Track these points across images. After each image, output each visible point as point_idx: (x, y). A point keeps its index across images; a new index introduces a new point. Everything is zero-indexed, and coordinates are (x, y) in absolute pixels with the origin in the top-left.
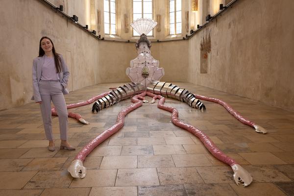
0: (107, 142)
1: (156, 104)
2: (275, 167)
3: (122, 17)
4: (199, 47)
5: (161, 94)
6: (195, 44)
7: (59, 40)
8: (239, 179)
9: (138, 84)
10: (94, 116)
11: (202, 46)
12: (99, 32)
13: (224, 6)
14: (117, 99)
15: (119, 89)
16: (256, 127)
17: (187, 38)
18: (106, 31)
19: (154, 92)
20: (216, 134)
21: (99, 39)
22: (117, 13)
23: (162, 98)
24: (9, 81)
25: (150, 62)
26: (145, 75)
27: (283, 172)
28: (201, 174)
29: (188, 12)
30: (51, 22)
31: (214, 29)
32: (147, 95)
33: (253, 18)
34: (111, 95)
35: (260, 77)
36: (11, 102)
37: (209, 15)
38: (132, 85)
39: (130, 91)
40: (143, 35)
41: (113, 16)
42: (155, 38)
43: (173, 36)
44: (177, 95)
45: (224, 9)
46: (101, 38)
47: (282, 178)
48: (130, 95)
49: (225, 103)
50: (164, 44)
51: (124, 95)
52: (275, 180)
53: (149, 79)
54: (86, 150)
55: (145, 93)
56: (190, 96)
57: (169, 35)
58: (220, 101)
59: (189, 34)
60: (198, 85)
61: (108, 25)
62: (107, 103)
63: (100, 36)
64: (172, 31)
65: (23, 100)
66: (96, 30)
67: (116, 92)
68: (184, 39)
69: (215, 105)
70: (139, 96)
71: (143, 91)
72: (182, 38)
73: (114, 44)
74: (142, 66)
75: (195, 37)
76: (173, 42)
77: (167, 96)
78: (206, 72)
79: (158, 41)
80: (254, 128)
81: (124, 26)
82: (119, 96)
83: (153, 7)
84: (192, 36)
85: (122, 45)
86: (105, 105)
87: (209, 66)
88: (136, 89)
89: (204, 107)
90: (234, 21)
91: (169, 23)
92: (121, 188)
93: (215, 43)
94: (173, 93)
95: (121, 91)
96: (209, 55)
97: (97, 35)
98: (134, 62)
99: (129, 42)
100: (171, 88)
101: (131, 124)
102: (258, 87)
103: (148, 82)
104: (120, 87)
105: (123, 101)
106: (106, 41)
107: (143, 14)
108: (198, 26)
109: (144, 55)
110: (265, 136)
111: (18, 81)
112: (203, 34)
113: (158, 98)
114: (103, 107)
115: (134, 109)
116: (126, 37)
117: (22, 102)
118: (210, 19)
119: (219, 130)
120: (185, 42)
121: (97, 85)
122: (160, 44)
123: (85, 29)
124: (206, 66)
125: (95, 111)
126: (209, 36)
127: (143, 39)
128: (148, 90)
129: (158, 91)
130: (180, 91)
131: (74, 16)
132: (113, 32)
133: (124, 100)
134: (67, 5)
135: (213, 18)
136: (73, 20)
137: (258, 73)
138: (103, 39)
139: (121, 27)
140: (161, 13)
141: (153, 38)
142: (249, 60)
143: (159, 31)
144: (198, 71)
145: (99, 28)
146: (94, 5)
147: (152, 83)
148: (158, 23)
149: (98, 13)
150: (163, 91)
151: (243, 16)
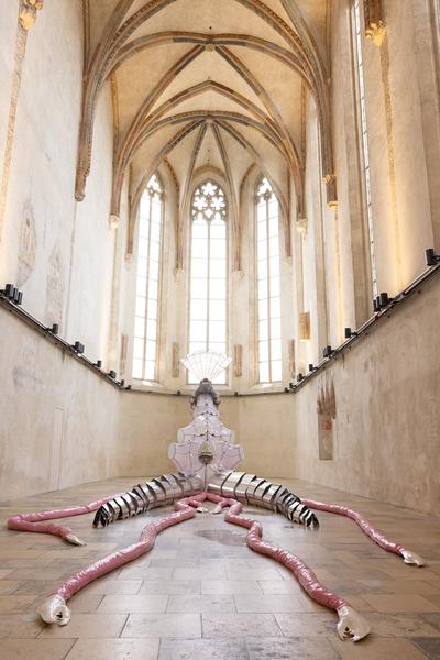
0: (115, 574)
1: (222, 515)
2: (421, 616)
3: (168, 349)
4: (315, 406)
5: (236, 498)
6: (308, 398)
7: (44, 387)
8: (347, 630)
9: (190, 476)
10: (96, 533)
11: (320, 405)
12: (121, 374)
13: (353, 331)
14: (147, 505)
15: (153, 485)
16: (405, 554)
17: (292, 390)
18: (136, 372)
19: (222, 494)
21: (120, 386)
22: (160, 341)
23: (236, 505)
25: (217, 433)
26: (206, 459)
27: (431, 624)
28: (282, 623)
29: (293, 342)
30: (32, 353)
31: (339, 372)
32: (207, 499)
34: (134, 495)
35: (425, 464)
37: (330, 347)
38: (178, 476)
39: (173, 489)
40: (206, 380)
41: (152, 346)
42: (230, 388)
43: (265, 386)
44: (267, 498)
45: (353, 337)
46: (126, 386)
47: (427, 632)
48: (174, 499)
49: (357, 515)
50: (248, 400)
51: (161, 496)
52: (414, 634)
53: (213, 466)
54: (74, 581)
55: (203, 495)
56: (289, 498)
57: (258, 383)
58: (351, 511)
59: (296, 383)
60: (315, 484)
61: (141, 362)
62: (125, 510)
63: (123, 381)
64: (264, 377)
66: (117, 371)
67: (146, 490)
68: (287, 391)
69: (341, 518)
70: (190, 499)
71: (199, 491)
72: (283, 390)
73: (148, 397)
74: (201, 441)
75: (307, 388)
76: (265, 398)
77: (247, 501)
78: (330, 457)
79: (237, 395)
80: (402, 557)
81: (170, 365)
82: (151, 498)
83: (227, 331)
84: (301, 386)
85: (165, 400)
86: (121, 513)
87: (335, 444)
88: (187, 487)
89: (316, 520)
90: (373, 358)
91: (257, 361)
92: (130, 640)
93: (344, 400)
94: (259, 494)
95: (155, 488)
96: (335, 423)
97: (118, 379)
98: (185, 433)
99: (179, 394)
100: (256, 483)
101: (167, 547)
102: (425, 485)
103: (210, 473)
104: (154, 480)
105: (159, 510)
106: (135, 391)
107: (207, 342)
108: (311, 366)
109: (206, 419)
110: (419, 569)
112: (320, 381)
113: (228, 505)
114: (116, 517)
115: (177, 522)
116: (173, 385)
118: (331, 354)
119: (336, 560)
120: (288, 398)
121: (110, 480)
122: (241, 400)
123: (95, 367)
124: (331, 445)
125: (100, 525)
126: (332, 385)
127: (205, 390)
128: (210, 490)
129: (229, 492)
130: (272, 491)
131: (77, 343)
132: (150, 375)
133: (159, 507)
134: (66, 324)
135: (337, 352)
136: (74, 350)
137: (422, 458)
138: (129, 388)
139: (165, 365)
140: (244, 342)
141: (225, 388)
142: (403, 430)
143: (238, 375)
144: (316, 455)
145: (123, 366)
146: (117, 324)
147: (218, 476)
148: (238, 361)
149: (124, 338)
150: (240, 491)
151: (386, 349)
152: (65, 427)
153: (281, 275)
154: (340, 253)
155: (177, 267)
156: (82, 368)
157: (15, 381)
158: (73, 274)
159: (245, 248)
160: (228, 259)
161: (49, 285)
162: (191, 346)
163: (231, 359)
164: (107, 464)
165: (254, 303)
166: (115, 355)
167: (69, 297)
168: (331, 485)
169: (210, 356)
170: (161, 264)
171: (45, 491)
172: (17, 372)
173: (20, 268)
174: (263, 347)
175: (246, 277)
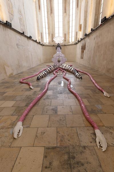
1: (62, 75)
3: (51, 35)
5: (65, 70)
6: (79, 46)
7: (25, 47)
8: (100, 143)
9: (56, 65)
11: (82, 47)
12: (42, 42)
13: (93, 29)
15: (49, 68)
18: (45, 42)
19: (62, 69)
20: (86, 97)
21: (42, 45)
22: (49, 34)
23: (65, 72)
24: (4, 68)
25: (61, 56)
26: (59, 61)
28: (79, 134)
30: (20, 40)
31: (87, 40)
32: (59, 70)
33: (106, 36)
34: (45, 72)
36: (7, 76)
37: (86, 34)
39: (53, 68)
40: (59, 43)
41: (47, 35)
42: (64, 44)
43: (71, 43)
45: (93, 31)
46: (43, 44)
48: (53, 70)
49: (90, 75)
50: (67, 46)
51: (50, 70)
53: (61, 63)
56: (76, 72)
57: (69, 42)
59: (77, 42)
60: (79, 63)
64: (70, 41)
65: (12, 74)
68: (75, 44)
70: (56, 70)
71: (58, 68)
73: (48, 47)
74: (58, 57)
76: (70, 46)
77: (67, 70)
78: (83, 58)
79: (65, 45)
82: (48, 72)
83: (63, 30)
84: (78, 43)
85: (51, 47)
87: (84, 56)
88: (55, 67)
89: (82, 78)
90: (97, 36)
91: (69, 37)
93: (88, 47)
94: (70, 69)
96: (85, 51)
97: (41, 43)
98: (55, 56)
99: (54, 46)
100: (69, 67)
103: (60, 64)
106: (45, 46)
107: (59, 33)
108: (81, 38)
109: (59, 53)
110: (109, 99)
111: (9, 67)
112: (83, 42)
113: (63, 72)
114: (42, 77)
116: (52, 44)
117: (12, 75)
118: (86, 35)
119: (88, 94)
120: (75, 45)
122: (66, 46)
123: (36, 41)
124: (83, 56)
125: (38, 80)
126: (85, 43)
127: (59, 46)
128: (60, 67)
129: (64, 68)
131: (30, 36)
132: (48, 42)
133: (51, 73)
134: (27, 31)
135: (88, 35)
136: (30, 38)
137: (105, 62)
138: (44, 45)
139: (50, 39)
140: (66, 33)
141: (63, 44)
142: (102, 55)
143: (65, 41)
144: (80, 58)
145: (42, 40)
146: (39, 30)
147: (61, 65)
148: (65, 38)
149: (41, 33)
150: (66, 68)
151: (101, 34)
152: (32, 55)
153: (75, 13)
154: (92, 4)
155: (51, 13)
156: (33, 42)
157: (18, 47)
158: (26, 16)
159: (67, 6)
160: (63, 9)
161: (20, 20)
162: (55, 34)
163: (64, 38)
164: (42, 60)
165: (69, 22)
166: (40, 38)
167: (26, 23)
168: (83, 64)
169: (59, 37)
170: (47, 12)
171: (30, 68)
172: (17, 45)
173: (10, 16)
174: (70, 34)
175: (67, 15)
